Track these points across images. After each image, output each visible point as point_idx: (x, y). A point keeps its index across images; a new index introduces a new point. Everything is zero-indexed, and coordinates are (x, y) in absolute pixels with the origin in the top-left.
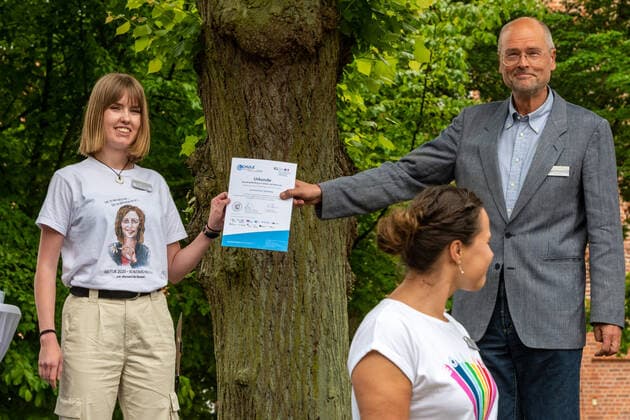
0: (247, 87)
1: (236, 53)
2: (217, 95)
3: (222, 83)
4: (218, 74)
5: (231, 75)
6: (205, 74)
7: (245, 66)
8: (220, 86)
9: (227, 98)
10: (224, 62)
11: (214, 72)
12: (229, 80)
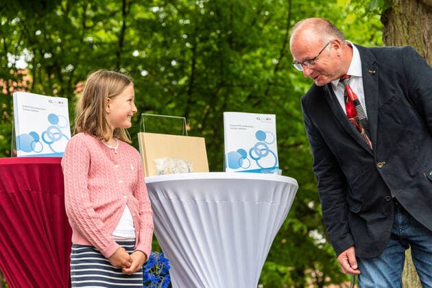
0: (426, 33)
1: (418, 6)
2: (401, 40)
3: (405, 30)
4: (402, 23)
5: (413, 24)
6: (391, 24)
7: (425, 16)
8: (404, 32)
9: (409, 41)
10: (408, 14)
11: (399, 22)
12: (411, 27)
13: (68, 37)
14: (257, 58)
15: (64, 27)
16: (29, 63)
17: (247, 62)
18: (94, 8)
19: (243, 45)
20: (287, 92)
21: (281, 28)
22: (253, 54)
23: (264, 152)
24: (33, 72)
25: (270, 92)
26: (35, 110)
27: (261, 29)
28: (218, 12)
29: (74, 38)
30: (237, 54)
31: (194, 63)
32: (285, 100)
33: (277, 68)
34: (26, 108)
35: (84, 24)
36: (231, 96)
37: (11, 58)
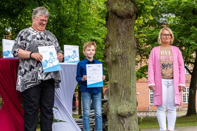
0: (118, 23)
1: (116, 16)
2: (111, 25)
3: (112, 22)
6: (108, 21)
7: (118, 19)
9: (113, 26)
10: (113, 18)
12: (114, 22)
13: (21, 24)
14: (69, 30)
15: (20, 21)
16: (11, 30)
17: (67, 31)
18: (28, 17)
19: (66, 26)
20: (77, 38)
21: (76, 22)
22: (68, 29)
23: (75, 56)
24: (12, 33)
25: (73, 38)
26: (9, 44)
27: (71, 22)
28: (60, 18)
29: (23, 24)
30: (65, 28)
31: (53, 31)
32: (77, 40)
33: (75, 32)
34: (6, 44)
35: (25, 21)
36: (63, 39)
37: (6, 29)
